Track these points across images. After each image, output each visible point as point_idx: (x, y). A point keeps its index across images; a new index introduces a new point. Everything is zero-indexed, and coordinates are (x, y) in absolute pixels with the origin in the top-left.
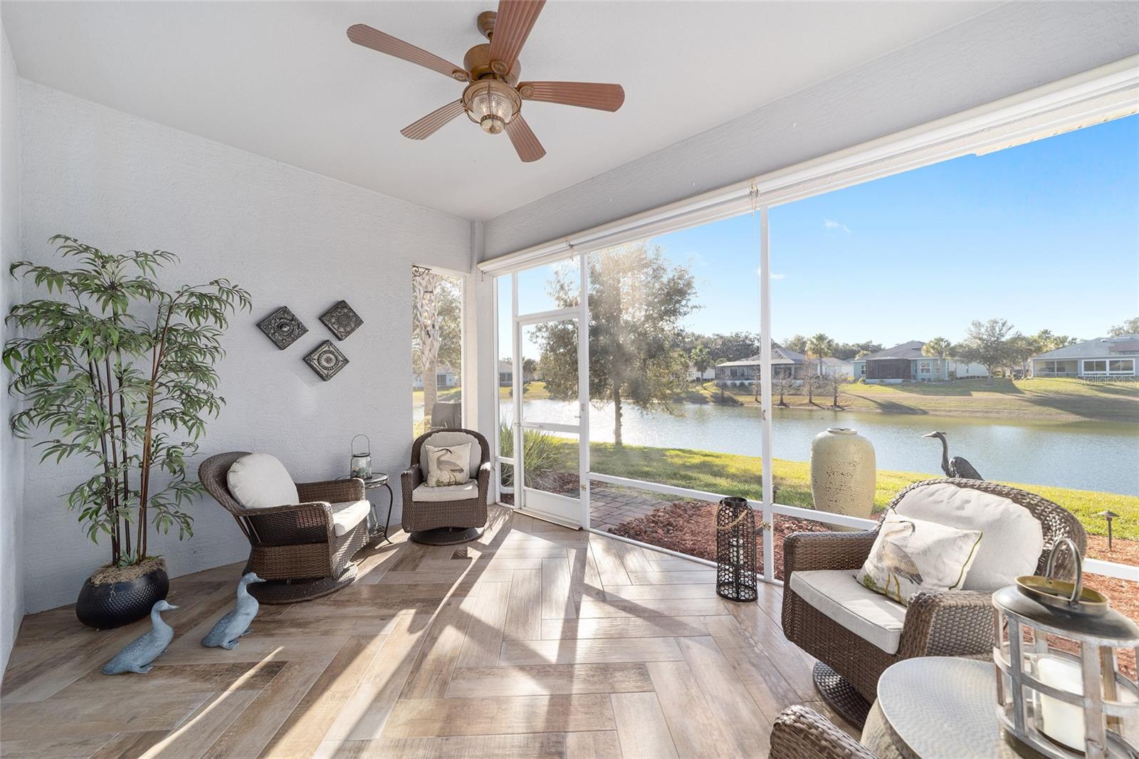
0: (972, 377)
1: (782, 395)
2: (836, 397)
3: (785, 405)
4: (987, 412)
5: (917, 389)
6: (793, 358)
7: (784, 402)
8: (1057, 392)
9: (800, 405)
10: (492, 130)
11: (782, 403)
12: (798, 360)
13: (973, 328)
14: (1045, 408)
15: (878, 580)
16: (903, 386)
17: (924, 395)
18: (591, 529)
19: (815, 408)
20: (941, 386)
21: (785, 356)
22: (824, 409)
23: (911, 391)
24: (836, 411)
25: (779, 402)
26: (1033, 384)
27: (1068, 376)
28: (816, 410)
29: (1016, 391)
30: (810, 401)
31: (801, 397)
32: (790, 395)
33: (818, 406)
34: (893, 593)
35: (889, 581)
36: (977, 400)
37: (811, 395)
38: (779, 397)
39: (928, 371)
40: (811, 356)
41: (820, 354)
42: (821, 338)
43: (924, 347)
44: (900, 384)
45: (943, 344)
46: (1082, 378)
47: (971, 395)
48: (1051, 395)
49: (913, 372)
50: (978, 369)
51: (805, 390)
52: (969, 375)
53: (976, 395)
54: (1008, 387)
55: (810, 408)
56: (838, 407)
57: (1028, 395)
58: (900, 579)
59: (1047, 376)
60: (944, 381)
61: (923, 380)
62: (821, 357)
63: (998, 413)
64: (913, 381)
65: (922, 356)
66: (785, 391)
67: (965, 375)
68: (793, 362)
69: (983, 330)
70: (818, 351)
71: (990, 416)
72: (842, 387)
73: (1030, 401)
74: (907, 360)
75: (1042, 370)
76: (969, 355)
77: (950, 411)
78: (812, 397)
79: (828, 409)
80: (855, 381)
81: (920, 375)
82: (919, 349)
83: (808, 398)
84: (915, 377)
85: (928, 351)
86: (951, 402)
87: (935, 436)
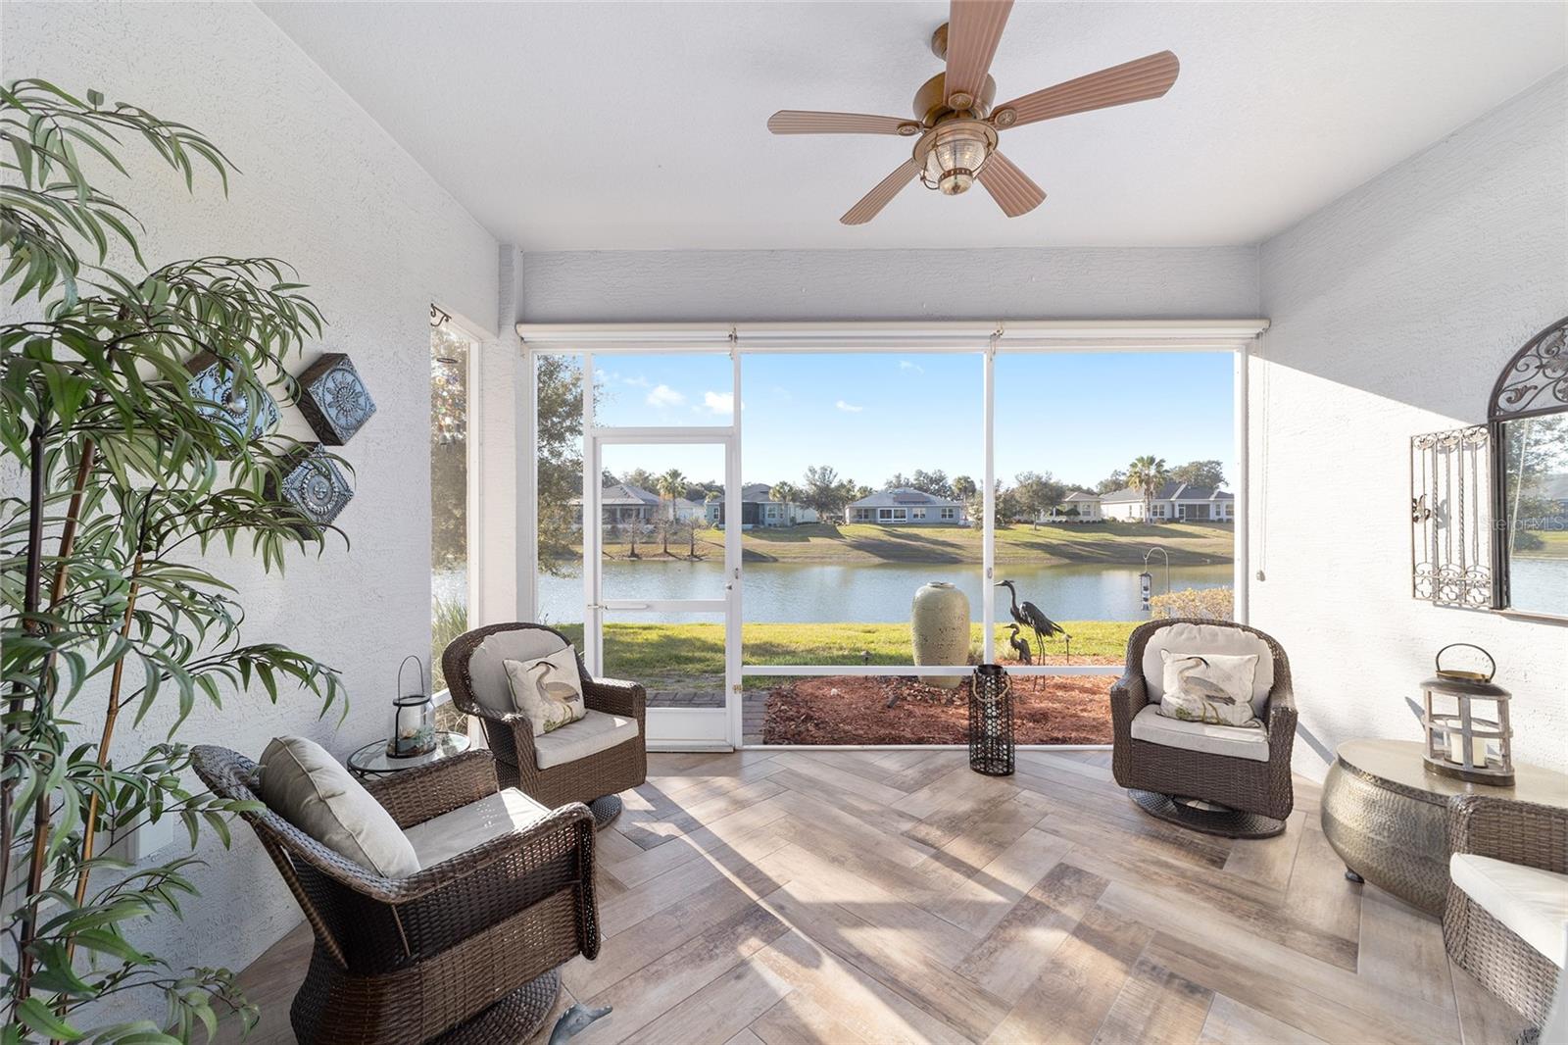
0: (807, 523)
1: (633, 543)
2: (693, 545)
3: (636, 556)
4: (823, 558)
5: (765, 535)
6: (645, 498)
7: (636, 552)
8: (866, 538)
9: (655, 556)
10: (956, 189)
11: (633, 554)
12: (649, 501)
13: (809, 474)
14: (861, 552)
15: (1194, 710)
16: (754, 532)
17: (773, 541)
18: (746, 747)
19: (671, 558)
20: (784, 532)
21: (630, 493)
22: (680, 559)
23: (761, 538)
24: (692, 561)
25: (629, 553)
26: (851, 530)
27: (870, 522)
28: (673, 561)
29: (839, 536)
30: (665, 551)
31: (654, 545)
32: (643, 543)
33: (673, 556)
34: (1212, 717)
35: (1205, 709)
36: (814, 545)
37: (665, 544)
38: (630, 546)
39: (774, 515)
40: (664, 496)
41: (674, 492)
42: (675, 474)
43: (771, 491)
44: (750, 530)
45: (787, 489)
46: (878, 524)
47: (809, 541)
48: (864, 540)
49: (761, 518)
50: (812, 514)
51: (660, 537)
52: (805, 520)
53: (814, 540)
54: (833, 534)
55: (665, 559)
56: (696, 557)
57: (848, 540)
58: (1215, 704)
59: (858, 522)
60: (787, 526)
61: (770, 525)
62: (674, 497)
63: (831, 558)
64: (762, 527)
65: (769, 500)
66: (637, 539)
67: (801, 521)
68: (642, 502)
69: (817, 477)
70: (672, 489)
71: (823, 559)
72: (698, 533)
73: (850, 546)
74: (756, 504)
75: (854, 517)
76: (808, 501)
77: (795, 558)
78: (668, 545)
79: (685, 560)
80: (708, 528)
81: (768, 520)
82: (767, 493)
83: (663, 546)
84: (763, 523)
85: (774, 495)
86: (793, 548)
87: (1003, 585)
